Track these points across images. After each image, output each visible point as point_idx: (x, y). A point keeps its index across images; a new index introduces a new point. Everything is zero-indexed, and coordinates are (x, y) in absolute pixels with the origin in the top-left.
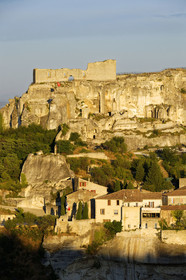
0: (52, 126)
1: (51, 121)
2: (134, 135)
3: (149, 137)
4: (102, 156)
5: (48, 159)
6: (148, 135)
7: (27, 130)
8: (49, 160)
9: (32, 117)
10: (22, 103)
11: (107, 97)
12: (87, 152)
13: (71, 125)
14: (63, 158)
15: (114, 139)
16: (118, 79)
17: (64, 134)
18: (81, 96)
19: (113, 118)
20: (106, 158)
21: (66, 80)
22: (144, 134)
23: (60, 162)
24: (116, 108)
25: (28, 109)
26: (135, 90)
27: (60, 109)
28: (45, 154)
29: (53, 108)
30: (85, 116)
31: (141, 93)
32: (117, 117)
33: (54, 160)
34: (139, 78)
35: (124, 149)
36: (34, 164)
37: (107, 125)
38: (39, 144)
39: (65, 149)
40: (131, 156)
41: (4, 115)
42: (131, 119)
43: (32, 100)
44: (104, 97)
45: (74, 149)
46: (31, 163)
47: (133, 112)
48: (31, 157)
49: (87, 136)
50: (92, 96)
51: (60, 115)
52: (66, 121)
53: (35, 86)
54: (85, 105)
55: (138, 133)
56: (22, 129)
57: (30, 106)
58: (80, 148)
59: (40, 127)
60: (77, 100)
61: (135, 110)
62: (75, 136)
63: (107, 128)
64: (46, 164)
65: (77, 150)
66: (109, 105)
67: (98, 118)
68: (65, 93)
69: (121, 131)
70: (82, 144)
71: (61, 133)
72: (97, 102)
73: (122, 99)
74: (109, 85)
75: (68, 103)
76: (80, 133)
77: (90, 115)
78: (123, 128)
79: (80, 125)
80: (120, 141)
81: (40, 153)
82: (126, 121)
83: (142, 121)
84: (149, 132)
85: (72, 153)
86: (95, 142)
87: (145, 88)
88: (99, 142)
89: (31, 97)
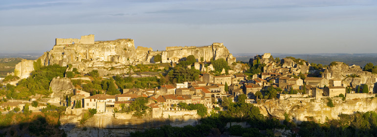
0: (64, 65)
1: (64, 63)
3: (110, 70)
4: (87, 79)
5: (62, 80)
7: (53, 67)
9: (55, 61)
10: (50, 54)
11: (90, 52)
12: (80, 77)
13: (73, 65)
14: (69, 79)
15: (93, 71)
16: (95, 43)
17: (70, 69)
18: (78, 51)
19: (93, 61)
20: (89, 80)
21: (71, 44)
22: (107, 69)
23: (68, 82)
24: (94, 57)
25: (53, 57)
26: (103, 48)
27: (68, 57)
28: (61, 78)
29: (65, 57)
30: (80, 60)
31: (106, 50)
32: (95, 61)
33: (65, 81)
34: (105, 43)
35: (98, 76)
36: (56, 83)
37: (90, 64)
38: (58, 73)
39: (70, 75)
40: (101, 79)
41: (42, 60)
42: (101, 62)
43: (55, 53)
44: (88, 52)
45: (74, 76)
46: (54, 82)
47: (102, 59)
48: (54, 79)
49: (81, 70)
50: (83, 51)
51: (68, 60)
52: (71, 63)
53: (56, 47)
54: (80, 55)
55: (104, 68)
56: (50, 66)
58: (77, 75)
59: (58, 65)
60: (76, 53)
61: (103, 58)
62: (75, 70)
63: (90, 66)
64: (61, 82)
65: (76, 76)
66: (91, 55)
67: (86, 61)
68: (71, 50)
69: (96, 67)
70: (78, 73)
71: (68, 68)
72: (85, 54)
73: (97, 53)
74: (91, 46)
75: (71, 54)
76: (77, 68)
77: (82, 60)
79: (78, 65)
80: (96, 72)
81: (58, 77)
82: (99, 63)
83: (106, 63)
84: (109, 68)
85: (73, 78)
86: (84, 72)
87: (108, 48)
88: (86, 73)
89: (55, 51)
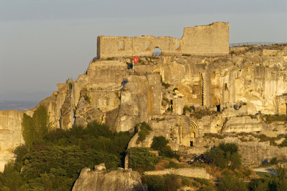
0: (124, 126)
1: (123, 118)
2: (256, 142)
3: (281, 146)
4: (201, 173)
5: (113, 176)
6: (279, 142)
7: (85, 132)
8: (114, 178)
9: (92, 112)
10: (77, 89)
11: (214, 81)
12: (176, 166)
13: (155, 125)
14: (136, 174)
15: (222, 146)
16: (232, 53)
17: (141, 139)
18: (173, 80)
19: (224, 115)
20: (208, 177)
21: (148, 53)
22: (272, 141)
23: (131, 182)
24: (229, 100)
25: (87, 99)
26: (260, 70)
27: (137, 98)
28: (109, 168)
29: (126, 98)
30: (179, 111)
31: (269, 75)
32: (230, 114)
33: (123, 178)
34: (266, 52)
35: (237, 163)
36: (91, 185)
37: (213, 125)
38: (102, 154)
39: (143, 161)
40: (248, 173)
41: (50, 109)
42: (252, 117)
43: (95, 86)
44: (209, 82)
45: (156, 162)
46: (85, 183)
47: (258, 106)
48: (86, 174)
49: (180, 143)
50: (189, 80)
51: (136, 109)
52: (146, 118)
53: (99, 64)
54: (179, 94)
55: (263, 138)
56: (77, 130)
57: (91, 95)
58: (167, 161)
59: (105, 127)
60: (167, 86)
61: (259, 103)
62: (159, 143)
63: (214, 130)
64: (109, 185)
65: (161, 164)
66: (218, 94)
67: (199, 114)
68: (146, 74)
69: (234, 135)
70: (170, 154)
71: (136, 137)
72: (197, 89)
73: (239, 86)
75: (149, 90)
76: (167, 136)
77: (185, 109)
78: (239, 131)
79: (169, 125)
80: (232, 149)
81: (101, 167)
82: (243, 120)
83: (269, 119)
84: (280, 136)
85: (153, 169)
86: (193, 151)
87: (276, 68)
88: (198, 151)
89: (93, 81)
